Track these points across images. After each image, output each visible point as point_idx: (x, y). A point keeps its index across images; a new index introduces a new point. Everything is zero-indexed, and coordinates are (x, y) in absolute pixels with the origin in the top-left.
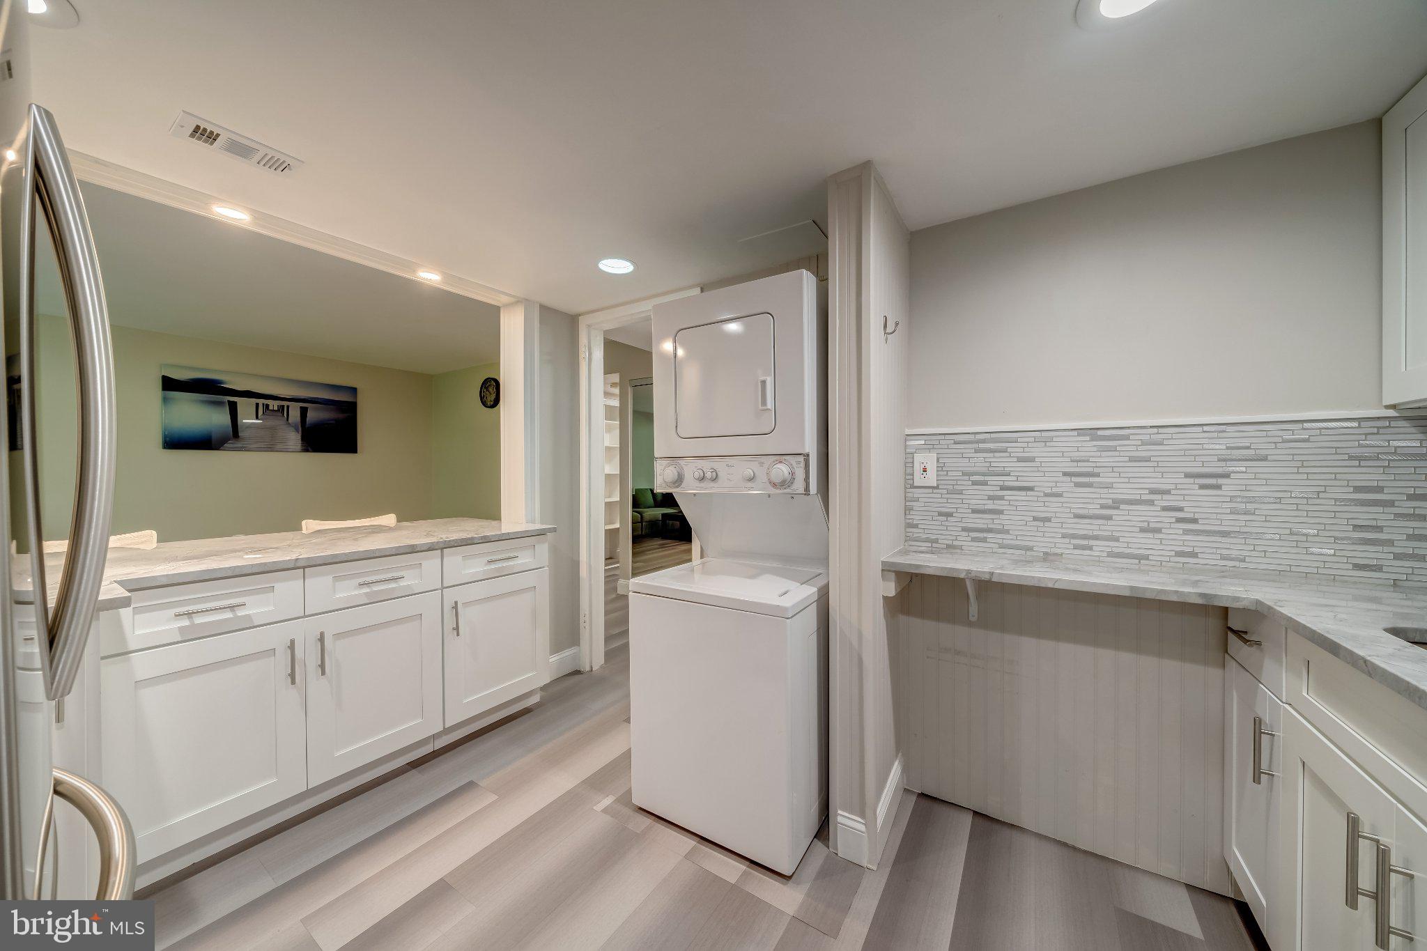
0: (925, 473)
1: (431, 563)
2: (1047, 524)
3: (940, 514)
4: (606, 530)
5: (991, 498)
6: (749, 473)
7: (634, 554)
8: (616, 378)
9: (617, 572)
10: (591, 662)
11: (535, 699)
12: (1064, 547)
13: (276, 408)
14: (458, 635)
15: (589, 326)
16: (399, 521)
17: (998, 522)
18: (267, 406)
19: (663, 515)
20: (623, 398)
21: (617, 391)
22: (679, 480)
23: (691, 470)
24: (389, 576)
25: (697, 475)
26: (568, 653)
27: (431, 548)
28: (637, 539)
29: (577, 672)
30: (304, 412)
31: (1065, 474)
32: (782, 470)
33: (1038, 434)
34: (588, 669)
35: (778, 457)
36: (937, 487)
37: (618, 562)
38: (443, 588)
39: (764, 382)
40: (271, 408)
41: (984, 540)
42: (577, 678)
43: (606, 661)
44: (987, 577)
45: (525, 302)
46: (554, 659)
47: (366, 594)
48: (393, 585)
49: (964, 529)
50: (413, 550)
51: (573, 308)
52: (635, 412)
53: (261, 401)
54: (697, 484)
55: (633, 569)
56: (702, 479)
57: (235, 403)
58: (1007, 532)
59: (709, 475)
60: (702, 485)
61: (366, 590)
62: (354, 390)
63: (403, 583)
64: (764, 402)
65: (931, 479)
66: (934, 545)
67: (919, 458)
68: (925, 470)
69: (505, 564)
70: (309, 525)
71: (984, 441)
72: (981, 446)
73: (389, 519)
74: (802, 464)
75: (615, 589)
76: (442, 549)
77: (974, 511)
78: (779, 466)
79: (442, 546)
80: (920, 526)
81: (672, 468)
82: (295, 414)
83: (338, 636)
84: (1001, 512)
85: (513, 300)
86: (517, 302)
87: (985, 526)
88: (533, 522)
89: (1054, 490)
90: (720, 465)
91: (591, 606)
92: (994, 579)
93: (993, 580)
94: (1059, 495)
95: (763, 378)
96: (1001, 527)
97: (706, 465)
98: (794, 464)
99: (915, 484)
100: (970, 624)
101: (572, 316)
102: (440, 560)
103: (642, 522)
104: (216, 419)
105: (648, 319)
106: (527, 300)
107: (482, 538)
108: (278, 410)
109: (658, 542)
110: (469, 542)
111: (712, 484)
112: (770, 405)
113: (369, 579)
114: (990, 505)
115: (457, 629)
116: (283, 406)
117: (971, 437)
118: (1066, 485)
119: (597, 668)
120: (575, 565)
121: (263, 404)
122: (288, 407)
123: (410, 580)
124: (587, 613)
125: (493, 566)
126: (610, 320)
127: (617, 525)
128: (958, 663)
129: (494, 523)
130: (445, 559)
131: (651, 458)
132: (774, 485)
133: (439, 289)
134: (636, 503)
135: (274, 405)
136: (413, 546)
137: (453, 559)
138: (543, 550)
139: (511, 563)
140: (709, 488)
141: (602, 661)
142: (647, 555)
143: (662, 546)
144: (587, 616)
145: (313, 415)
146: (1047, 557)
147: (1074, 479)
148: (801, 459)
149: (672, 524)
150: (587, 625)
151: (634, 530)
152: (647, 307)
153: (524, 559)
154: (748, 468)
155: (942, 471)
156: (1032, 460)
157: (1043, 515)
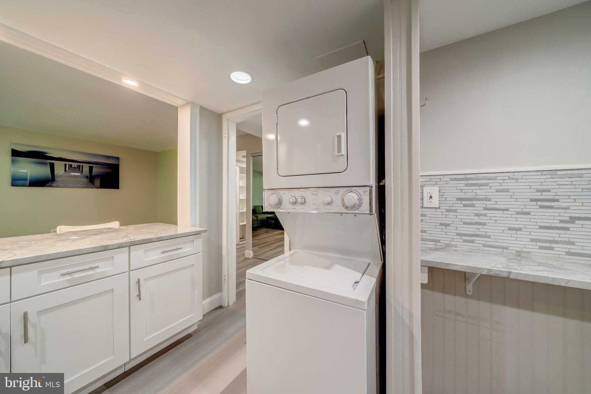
0: (431, 199)
1: (121, 256)
2: (518, 232)
3: (441, 224)
4: (240, 226)
5: (476, 215)
6: (328, 199)
7: (253, 236)
8: (244, 153)
9: (245, 245)
10: (228, 301)
11: (195, 327)
12: (533, 248)
13: (76, 166)
14: (140, 299)
15: (228, 120)
16: (121, 225)
17: (482, 230)
18: (71, 165)
19: (267, 218)
20: (248, 163)
21: (245, 160)
22: (279, 203)
23: (287, 197)
24: (88, 266)
25: (291, 200)
26: (216, 296)
27: (120, 246)
28: (254, 229)
29: (221, 307)
30: (91, 169)
31: (532, 200)
32: (352, 197)
33: (512, 174)
34: (226, 305)
35: (347, 189)
36: (439, 208)
37: (245, 240)
38: (130, 270)
39: (339, 137)
40: (73, 166)
41: (473, 242)
42: (221, 311)
43: (237, 300)
44: (506, 275)
45: (191, 103)
46: (207, 301)
47: (67, 281)
48: (91, 272)
49: (458, 234)
50: (106, 248)
51: (220, 110)
52: (254, 171)
53: (68, 163)
54: (292, 206)
55: (253, 244)
56: (295, 203)
57: (53, 164)
58: (489, 237)
59: (300, 200)
60: (294, 207)
61: (68, 277)
62: (118, 159)
63: (98, 271)
64: (339, 150)
65: (435, 203)
66: (437, 244)
67: (426, 190)
68: (431, 197)
69: (174, 253)
70: (62, 229)
71: (471, 179)
72: (470, 182)
73: (115, 225)
74: (368, 193)
75: (244, 255)
76: (129, 246)
77: (465, 223)
78: (351, 194)
79: (129, 244)
80: (427, 232)
81: (275, 195)
82: (86, 168)
83: (41, 312)
84: (484, 224)
85: (184, 102)
86: (187, 104)
87: (473, 233)
88: (195, 226)
89: (524, 210)
90: (307, 194)
91: (228, 272)
92: (512, 277)
93: (510, 277)
94: (528, 213)
95: (338, 134)
96: (484, 234)
97: (298, 194)
98: (362, 194)
99: (424, 206)
100: (467, 296)
101: (218, 114)
102: (128, 253)
103: (257, 221)
104: (43, 171)
105: (260, 115)
106: (192, 102)
107: (158, 238)
108: (77, 167)
109: (265, 230)
110: (149, 241)
111: (302, 206)
112: (344, 152)
113: (70, 270)
114: (476, 219)
115: (139, 296)
116: (80, 166)
117: (463, 176)
118: (532, 208)
119: (231, 305)
120: (219, 248)
121: (69, 164)
122: (82, 166)
123: (105, 268)
124: (226, 275)
125: (166, 254)
126: (239, 116)
127: (245, 223)
128: (458, 321)
129: (173, 227)
130: (131, 253)
131: (261, 190)
132: (347, 208)
133: (138, 93)
134: (254, 212)
135: (74, 165)
136: (106, 246)
137: (137, 253)
138: (199, 244)
139: (178, 252)
140: (299, 209)
141: (235, 300)
142: (260, 236)
143: (266, 232)
144: (226, 276)
145: (96, 170)
146: (520, 255)
147: (539, 203)
148: (368, 189)
149: (271, 222)
150: (226, 281)
151: (253, 225)
152: (260, 106)
153: (187, 249)
154: (326, 196)
155: (442, 198)
156: (507, 191)
157: (517, 226)
